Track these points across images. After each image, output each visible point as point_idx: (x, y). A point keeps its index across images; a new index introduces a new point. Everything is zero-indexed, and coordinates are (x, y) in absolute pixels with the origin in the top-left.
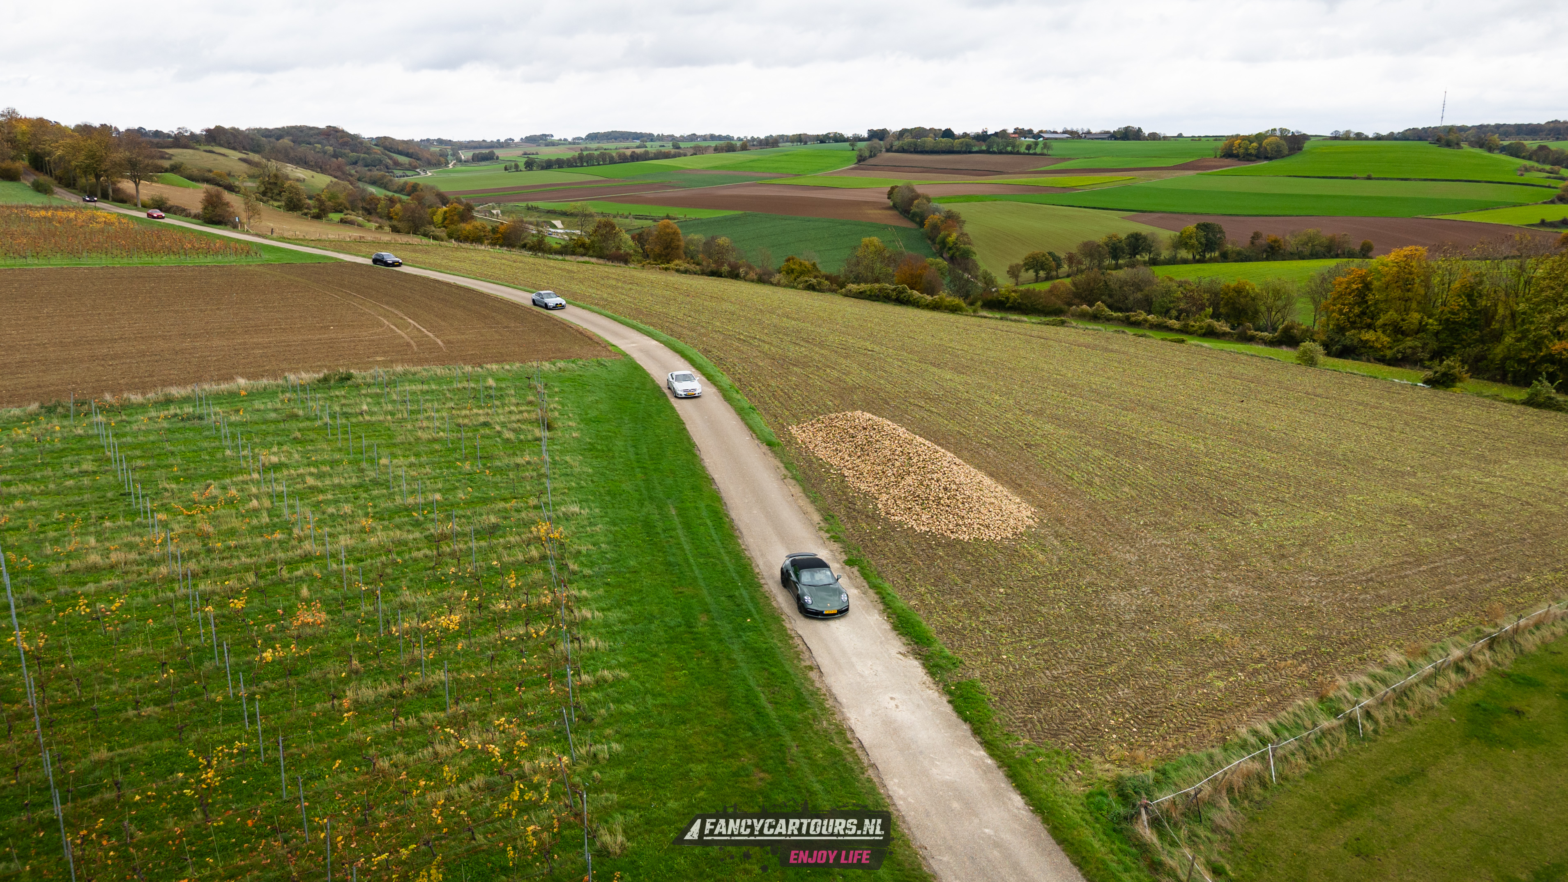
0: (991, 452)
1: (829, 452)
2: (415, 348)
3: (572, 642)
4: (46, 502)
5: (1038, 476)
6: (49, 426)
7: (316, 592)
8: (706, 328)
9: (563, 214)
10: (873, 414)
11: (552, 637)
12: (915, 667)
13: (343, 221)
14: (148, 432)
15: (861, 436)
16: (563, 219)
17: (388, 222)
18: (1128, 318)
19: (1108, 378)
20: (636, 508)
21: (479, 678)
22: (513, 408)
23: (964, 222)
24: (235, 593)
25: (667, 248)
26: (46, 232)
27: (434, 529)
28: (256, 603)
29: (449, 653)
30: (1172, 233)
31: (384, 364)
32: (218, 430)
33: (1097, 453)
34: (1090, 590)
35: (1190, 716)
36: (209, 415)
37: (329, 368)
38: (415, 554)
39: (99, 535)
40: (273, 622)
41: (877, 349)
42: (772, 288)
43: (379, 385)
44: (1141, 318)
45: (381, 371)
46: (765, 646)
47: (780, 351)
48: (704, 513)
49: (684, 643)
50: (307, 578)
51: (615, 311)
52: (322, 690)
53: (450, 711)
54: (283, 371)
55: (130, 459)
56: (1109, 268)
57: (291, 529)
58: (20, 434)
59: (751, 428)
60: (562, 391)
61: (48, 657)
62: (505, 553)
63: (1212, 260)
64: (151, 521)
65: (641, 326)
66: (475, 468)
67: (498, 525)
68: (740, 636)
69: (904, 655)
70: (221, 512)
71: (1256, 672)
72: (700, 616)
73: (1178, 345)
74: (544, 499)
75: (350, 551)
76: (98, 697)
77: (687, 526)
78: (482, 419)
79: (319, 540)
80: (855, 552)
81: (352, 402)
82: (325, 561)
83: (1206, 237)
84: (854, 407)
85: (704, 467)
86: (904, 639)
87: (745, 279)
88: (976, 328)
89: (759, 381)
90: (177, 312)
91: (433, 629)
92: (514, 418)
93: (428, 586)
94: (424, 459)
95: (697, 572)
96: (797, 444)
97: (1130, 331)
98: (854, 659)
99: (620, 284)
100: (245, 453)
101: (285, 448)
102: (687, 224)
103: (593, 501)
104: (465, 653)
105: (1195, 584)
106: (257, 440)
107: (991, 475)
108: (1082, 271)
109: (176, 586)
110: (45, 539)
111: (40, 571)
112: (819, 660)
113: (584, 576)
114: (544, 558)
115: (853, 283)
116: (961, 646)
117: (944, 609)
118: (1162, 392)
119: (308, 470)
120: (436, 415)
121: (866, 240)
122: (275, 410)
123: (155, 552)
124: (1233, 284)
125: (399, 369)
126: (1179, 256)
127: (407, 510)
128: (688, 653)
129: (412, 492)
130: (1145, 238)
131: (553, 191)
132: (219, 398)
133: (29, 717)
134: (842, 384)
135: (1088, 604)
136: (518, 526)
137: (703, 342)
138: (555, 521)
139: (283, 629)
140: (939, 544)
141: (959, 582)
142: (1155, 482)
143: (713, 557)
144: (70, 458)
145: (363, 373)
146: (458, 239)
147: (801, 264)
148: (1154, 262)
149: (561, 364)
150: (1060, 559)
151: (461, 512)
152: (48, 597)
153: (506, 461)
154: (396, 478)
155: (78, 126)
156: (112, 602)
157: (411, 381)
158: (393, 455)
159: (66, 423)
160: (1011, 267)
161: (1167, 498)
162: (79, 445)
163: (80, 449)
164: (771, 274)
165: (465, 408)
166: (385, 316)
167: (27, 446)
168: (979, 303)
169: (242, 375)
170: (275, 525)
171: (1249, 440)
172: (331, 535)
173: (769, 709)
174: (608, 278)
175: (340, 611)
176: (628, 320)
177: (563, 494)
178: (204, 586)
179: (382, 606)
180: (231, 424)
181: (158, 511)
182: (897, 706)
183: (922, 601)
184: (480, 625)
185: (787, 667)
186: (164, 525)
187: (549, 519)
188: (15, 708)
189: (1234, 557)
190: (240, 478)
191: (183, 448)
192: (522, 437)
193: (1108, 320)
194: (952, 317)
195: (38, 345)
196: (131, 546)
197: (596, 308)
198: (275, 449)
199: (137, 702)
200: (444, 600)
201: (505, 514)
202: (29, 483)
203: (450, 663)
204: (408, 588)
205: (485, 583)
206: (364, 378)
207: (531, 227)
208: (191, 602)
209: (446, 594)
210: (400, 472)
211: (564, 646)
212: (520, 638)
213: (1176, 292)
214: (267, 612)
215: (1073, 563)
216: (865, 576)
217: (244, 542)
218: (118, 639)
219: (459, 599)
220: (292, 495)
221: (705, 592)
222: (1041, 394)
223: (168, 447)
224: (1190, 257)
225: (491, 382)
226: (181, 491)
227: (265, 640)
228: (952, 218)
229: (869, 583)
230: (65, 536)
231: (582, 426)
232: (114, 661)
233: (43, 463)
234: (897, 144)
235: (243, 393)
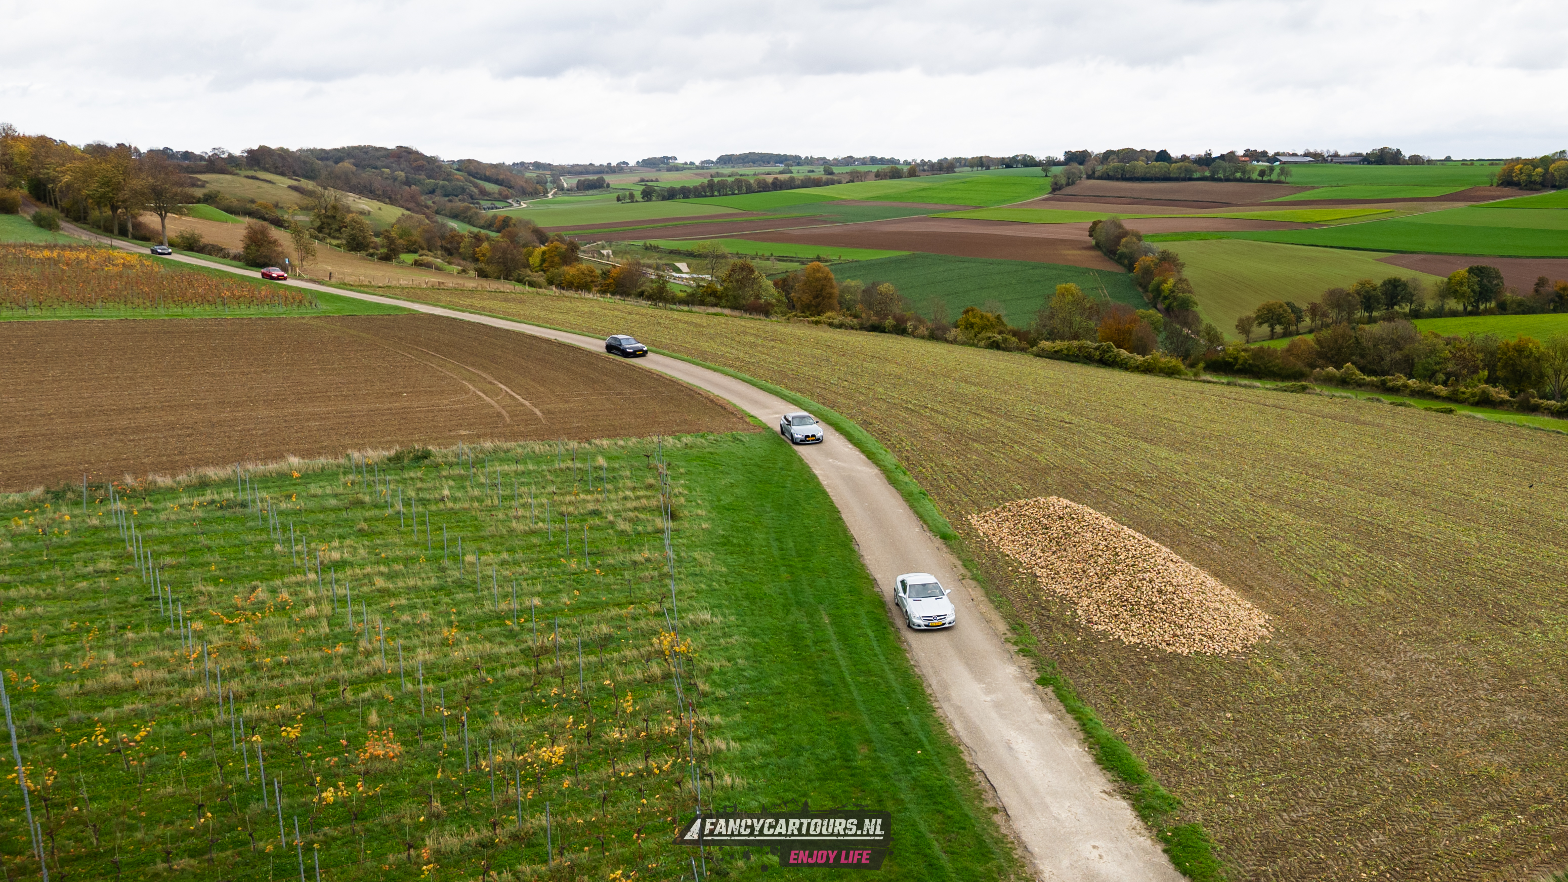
0: (1216, 547)
1: (1017, 547)
2: (508, 419)
3: (702, 778)
4: (54, 609)
5: (1273, 577)
6: (56, 516)
7: (387, 718)
8: (867, 395)
9: (689, 255)
10: (1072, 500)
11: (677, 774)
12: (1122, 809)
13: (417, 264)
14: (178, 522)
15: (1056, 527)
16: (690, 260)
17: (473, 265)
18: (1384, 383)
19: (1360, 457)
20: (780, 615)
21: (589, 825)
22: (628, 493)
23: (1183, 265)
24: (288, 720)
25: (817, 297)
26: (51, 277)
27: (532, 641)
28: (314, 730)
29: (551, 792)
30: (1439, 279)
31: (470, 439)
32: (265, 519)
33: (1346, 547)
34: (1336, 715)
35: (1459, 868)
36: (254, 501)
37: (401, 444)
38: (509, 672)
39: (120, 650)
40: (335, 754)
41: (1075, 420)
42: (946, 345)
43: (464, 465)
44: (1400, 383)
45: (465, 447)
46: (939, 783)
47: (957, 424)
48: (865, 622)
49: (840, 780)
50: (376, 701)
51: (754, 375)
52: (396, 837)
53: (552, 864)
54: (345, 447)
55: (157, 555)
56: (1360, 322)
57: (356, 641)
58: (22, 525)
59: (921, 517)
60: (689, 473)
61: (58, 798)
62: (620, 670)
63: (1488, 312)
64: (183, 631)
65: (786, 392)
66: (582, 567)
67: (611, 636)
68: (909, 772)
69: (1109, 794)
70: (271, 620)
71: (1539, 814)
72: (859, 747)
73: (1445, 415)
74: (667, 605)
75: (429, 667)
76: (120, 847)
77: (844, 637)
78: (591, 507)
79: (391, 654)
80: (1049, 669)
81: (430, 485)
82: (398, 680)
83: (1480, 283)
84: (1047, 491)
85: (863, 565)
86: (1109, 775)
87: (913, 335)
88: (1198, 396)
89: (932, 461)
90: (213, 375)
91: (531, 764)
92: (630, 505)
93: (526, 711)
94: (519, 556)
95: (855, 693)
96: (978, 536)
97: (1386, 399)
98: (1048, 800)
99: (760, 341)
100: (299, 548)
101: (348, 542)
102: (843, 268)
103: (727, 607)
104: (571, 792)
105: (1465, 708)
106: (312, 532)
107: (1216, 575)
108: (1327, 326)
109: (215, 711)
110: (53, 654)
111: (47, 693)
112: (1005, 800)
113: (717, 699)
114: (667, 676)
115: (1047, 339)
116: (1179, 782)
117: (1159, 738)
118: (1426, 473)
119: (376, 568)
120: (534, 502)
121: (1061, 286)
122: (336, 496)
123: (189, 670)
124: (1513, 342)
125: (488, 445)
126: (1447, 307)
127: (500, 617)
128: (844, 792)
129: (505, 596)
130: (1405, 285)
131: (677, 226)
132: (267, 481)
133: (34, 872)
134: (1033, 464)
135: (1334, 732)
136: (635, 638)
137: (862, 413)
138: (681, 631)
139: (347, 763)
140: (1152, 659)
141: (1177, 705)
142: (1416, 584)
143: (876, 675)
144: (82, 555)
145: (444, 451)
146: (560, 286)
147: (982, 317)
148: (1416, 314)
149: (687, 439)
150: (1300, 677)
151: (565, 621)
152: (57, 725)
153: (621, 558)
154: (485, 578)
155: (89, 146)
156: (136, 730)
157: (502, 461)
158: (481, 551)
159: (77, 511)
160: (1241, 321)
161: (1431, 602)
162: (94, 539)
163: (95, 544)
164: (945, 329)
165: (570, 493)
166: (470, 381)
167: (30, 540)
168: (1201, 365)
169: (295, 453)
170: (336, 637)
171: (1532, 532)
172: (406, 649)
173: (944, 859)
174: (745, 333)
175: (417, 742)
176: (769, 385)
177: (690, 598)
178: (250, 711)
179: (469, 735)
180: (281, 513)
181: (190, 619)
182: (1101, 857)
183: (1131, 728)
184: (589, 758)
185: (966, 809)
186: (200, 636)
187: (674, 628)
188: (18, 860)
189: (1513, 675)
190: (293, 579)
191: (222, 542)
192: (640, 528)
193: (1360, 385)
194: (1168, 382)
195: (42, 415)
196: (158, 663)
197: (731, 370)
198: (336, 543)
199: (169, 853)
200: (545, 728)
201: (619, 623)
202: (32, 584)
203: (553, 805)
204: (501, 712)
205: (595, 708)
206: (445, 456)
207: (650, 271)
208: (233, 731)
209: (547, 720)
210: (489, 571)
211: (692, 785)
212: (639, 774)
213: (1442, 350)
214: (327, 743)
215: (1317, 682)
216: (1062, 699)
217: (298, 657)
218: (144, 776)
219: (564, 726)
220: (357, 599)
221: (866, 718)
222: (1277, 476)
223: (203, 540)
224: (1460, 308)
225: (601, 461)
226: (220, 594)
227: (324, 778)
228: (1168, 260)
229: (1066, 706)
230: (77, 650)
231: (713, 515)
232: (139, 803)
233: (49, 560)
234: (1100, 169)
235: (296, 474)
